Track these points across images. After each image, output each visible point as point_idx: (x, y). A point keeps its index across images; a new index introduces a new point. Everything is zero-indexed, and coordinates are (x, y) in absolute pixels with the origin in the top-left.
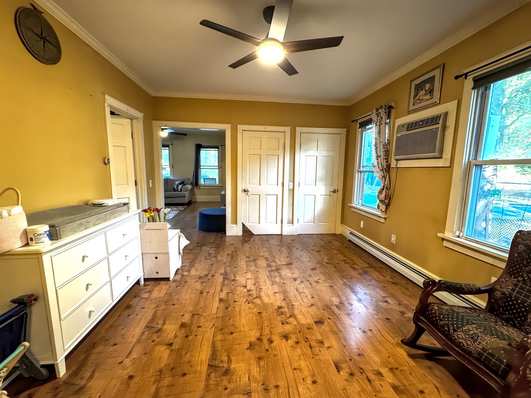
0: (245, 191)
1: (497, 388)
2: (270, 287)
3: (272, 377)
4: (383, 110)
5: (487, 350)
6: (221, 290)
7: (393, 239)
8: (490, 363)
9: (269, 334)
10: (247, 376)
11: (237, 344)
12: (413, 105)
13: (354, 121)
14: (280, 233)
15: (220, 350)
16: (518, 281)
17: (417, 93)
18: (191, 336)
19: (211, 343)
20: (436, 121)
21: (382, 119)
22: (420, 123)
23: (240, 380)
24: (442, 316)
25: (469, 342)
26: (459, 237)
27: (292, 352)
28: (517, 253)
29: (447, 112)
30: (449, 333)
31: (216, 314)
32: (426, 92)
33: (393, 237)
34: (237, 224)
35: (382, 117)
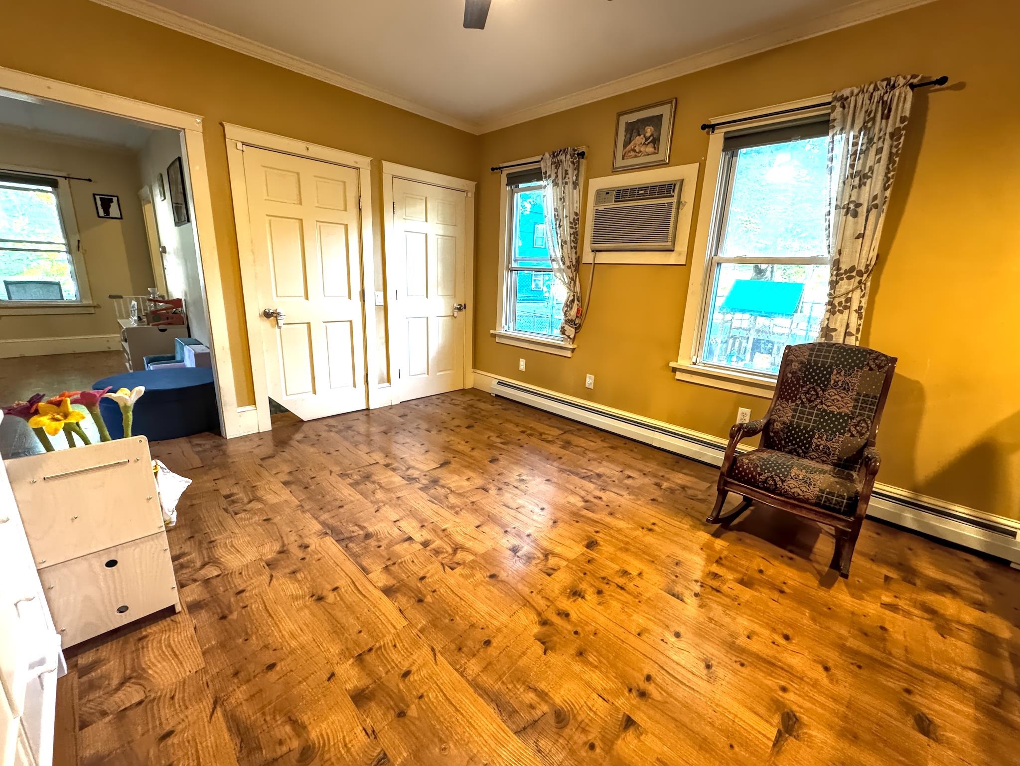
0: (267, 315)
1: (844, 526)
2: (457, 520)
3: (627, 669)
4: (568, 156)
5: (824, 490)
6: (365, 571)
7: (590, 381)
8: (831, 503)
9: (549, 604)
10: (595, 696)
11: (520, 657)
12: (623, 159)
13: (497, 169)
14: (364, 407)
15: (503, 688)
16: (797, 405)
17: (630, 139)
18: (408, 706)
19: (471, 690)
20: (668, 192)
21: (567, 173)
22: (640, 192)
23: (595, 713)
24: (759, 469)
25: (804, 489)
26: (694, 364)
27: (609, 611)
28: (790, 373)
29: (683, 180)
30: (776, 487)
31: (411, 625)
32: (646, 141)
33: (590, 378)
34: (255, 404)
35: (566, 171)
